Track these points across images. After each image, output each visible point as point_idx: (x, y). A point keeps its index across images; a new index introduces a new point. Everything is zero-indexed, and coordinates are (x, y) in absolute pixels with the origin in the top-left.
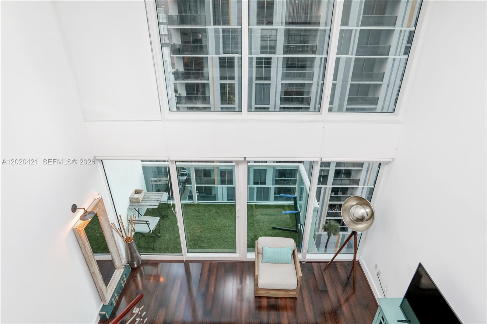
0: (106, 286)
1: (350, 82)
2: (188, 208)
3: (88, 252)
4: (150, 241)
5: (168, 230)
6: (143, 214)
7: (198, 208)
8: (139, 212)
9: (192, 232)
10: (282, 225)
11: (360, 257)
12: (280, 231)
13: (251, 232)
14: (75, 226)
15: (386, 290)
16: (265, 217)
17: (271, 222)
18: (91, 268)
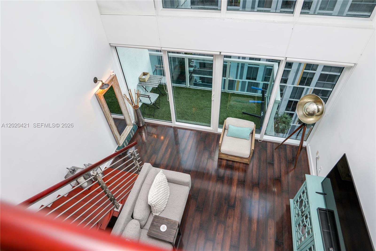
0: (120, 135)
2: (182, 90)
3: (106, 111)
4: (152, 110)
5: (165, 104)
6: (149, 91)
7: (189, 91)
8: (145, 89)
9: (181, 108)
10: (251, 112)
11: (308, 144)
12: (248, 116)
13: (225, 113)
14: (97, 92)
15: (320, 171)
16: (239, 104)
17: (243, 108)
18: (109, 122)
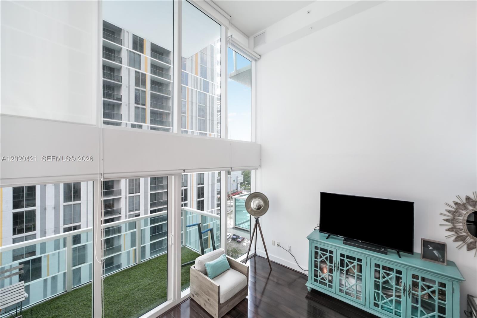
1: (149, 193)
